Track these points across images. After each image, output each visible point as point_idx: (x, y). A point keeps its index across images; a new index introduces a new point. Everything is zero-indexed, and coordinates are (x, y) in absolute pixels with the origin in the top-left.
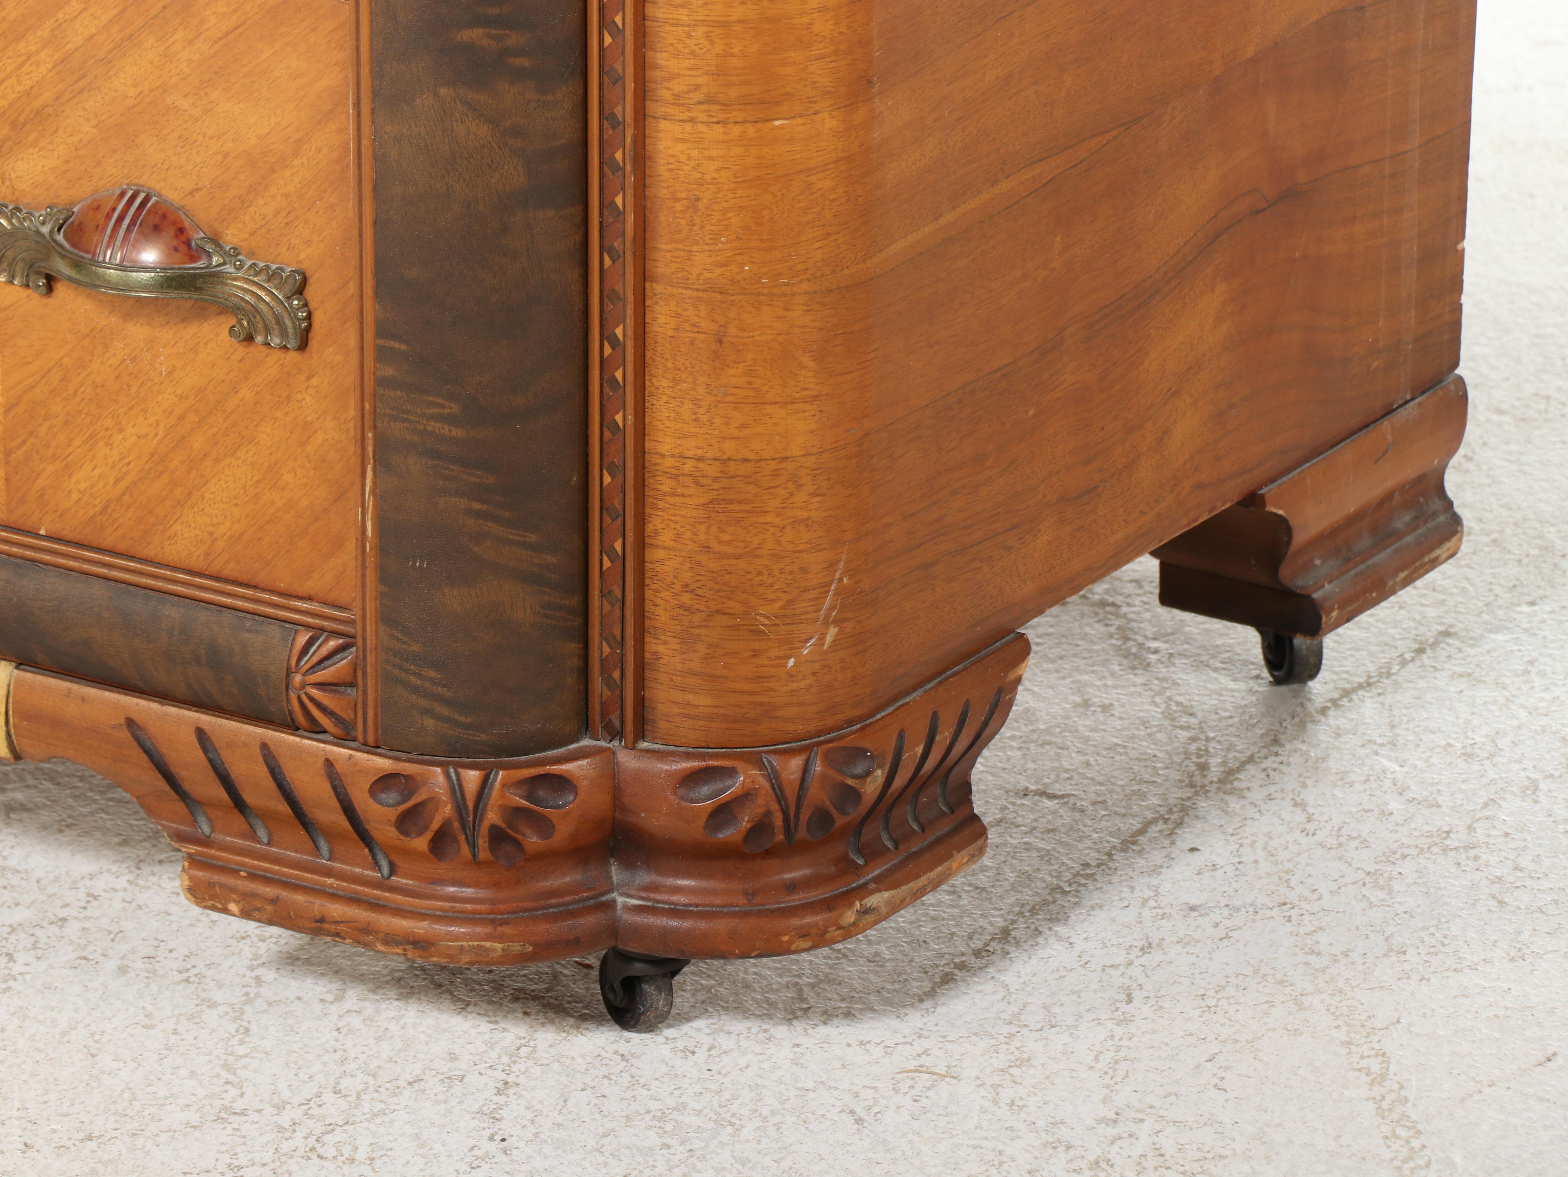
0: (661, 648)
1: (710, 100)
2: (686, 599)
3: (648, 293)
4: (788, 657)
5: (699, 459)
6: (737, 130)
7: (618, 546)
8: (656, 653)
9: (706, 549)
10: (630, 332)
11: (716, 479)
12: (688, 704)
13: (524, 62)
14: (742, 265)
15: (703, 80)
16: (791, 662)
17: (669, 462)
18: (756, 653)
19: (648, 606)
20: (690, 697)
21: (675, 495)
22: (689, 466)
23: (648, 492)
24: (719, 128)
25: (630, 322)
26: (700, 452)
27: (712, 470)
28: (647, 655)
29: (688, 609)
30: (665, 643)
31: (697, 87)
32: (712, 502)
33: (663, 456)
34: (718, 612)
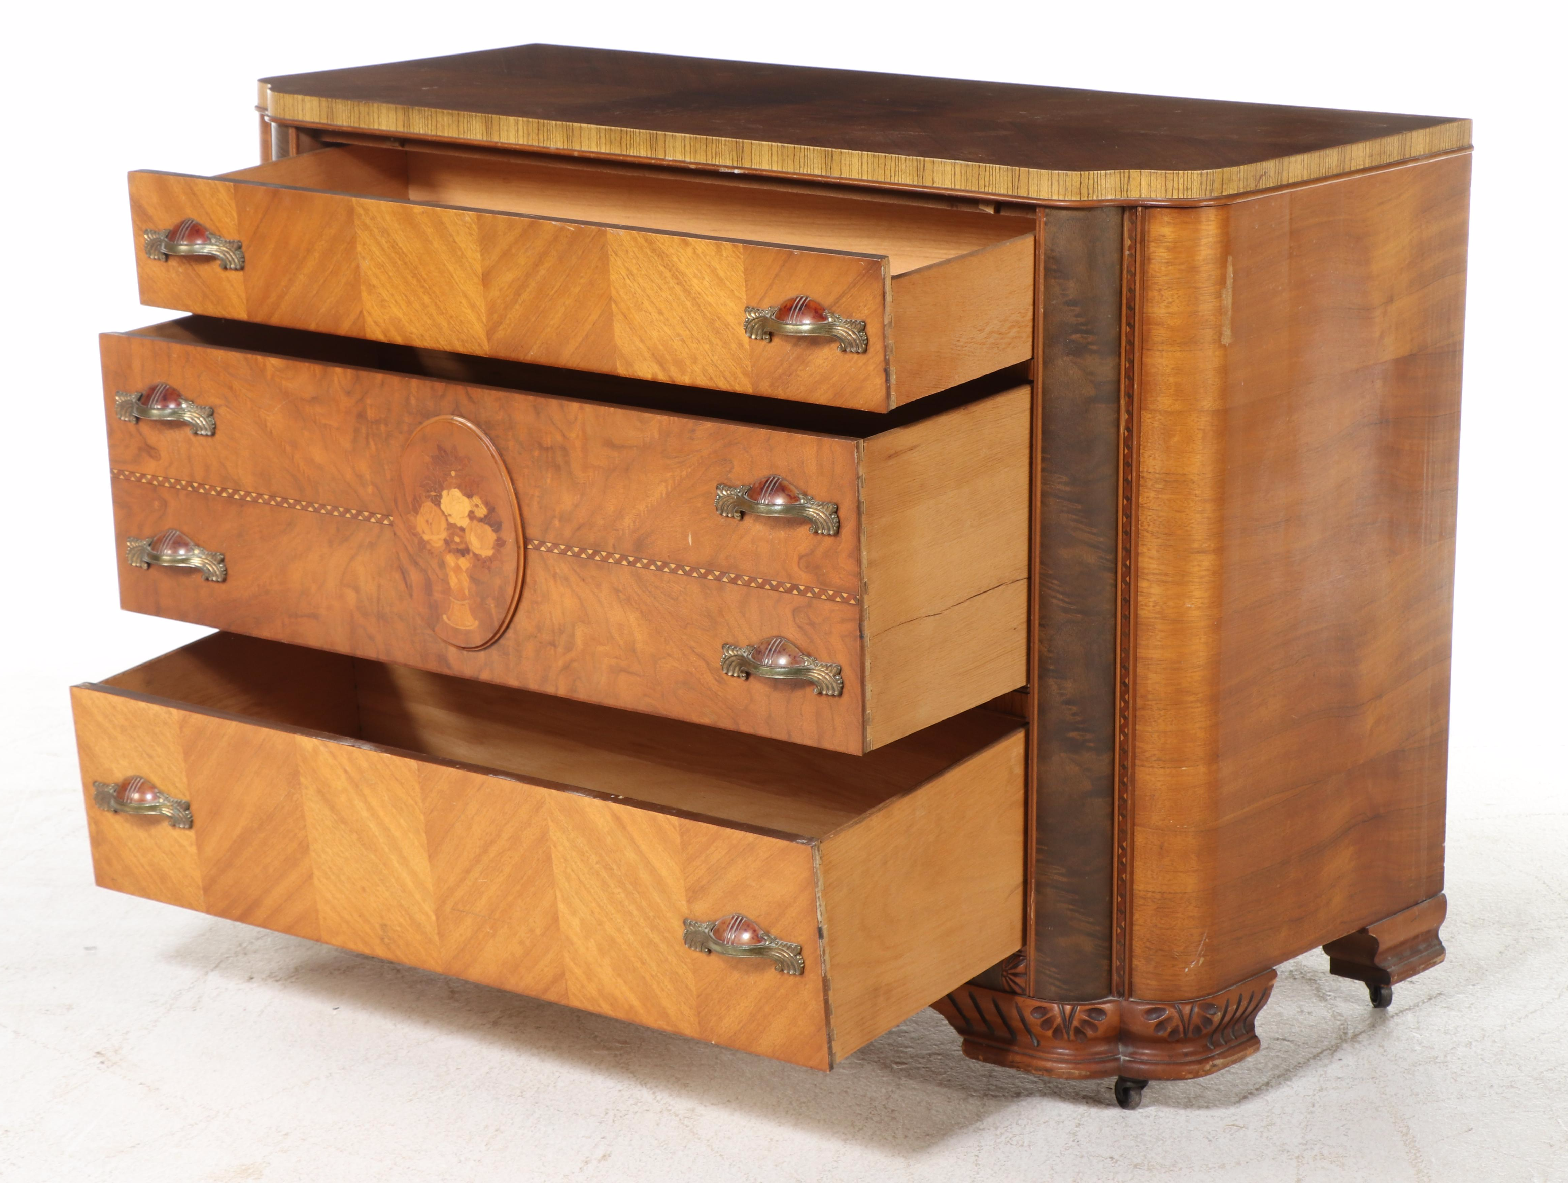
0: (1139, 963)
1: (1159, 760)
2: (1148, 944)
3: (1135, 830)
4: (1185, 968)
5: (1153, 892)
6: (1168, 771)
7: (1123, 924)
8: (1137, 965)
9: (1156, 926)
10: (1129, 844)
11: (1160, 900)
12: (1148, 984)
13: (1092, 745)
14: (1170, 820)
15: (1156, 752)
16: (1187, 970)
17: (1142, 893)
18: (1174, 966)
19: (1134, 947)
20: (1149, 982)
21: (1144, 905)
22: (1149, 895)
23: (1134, 904)
24: (1162, 770)
25: (1129, 841)
26: (1153, 890)
27: (1158, 896)
28: (1133, 966)
29: (1149, 949)
30: (1140, 961)
31: (1154, 755)
32: (1158, 908)
33: (1140, 891)
34: (1160, 950)
